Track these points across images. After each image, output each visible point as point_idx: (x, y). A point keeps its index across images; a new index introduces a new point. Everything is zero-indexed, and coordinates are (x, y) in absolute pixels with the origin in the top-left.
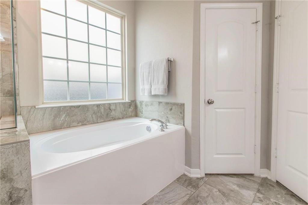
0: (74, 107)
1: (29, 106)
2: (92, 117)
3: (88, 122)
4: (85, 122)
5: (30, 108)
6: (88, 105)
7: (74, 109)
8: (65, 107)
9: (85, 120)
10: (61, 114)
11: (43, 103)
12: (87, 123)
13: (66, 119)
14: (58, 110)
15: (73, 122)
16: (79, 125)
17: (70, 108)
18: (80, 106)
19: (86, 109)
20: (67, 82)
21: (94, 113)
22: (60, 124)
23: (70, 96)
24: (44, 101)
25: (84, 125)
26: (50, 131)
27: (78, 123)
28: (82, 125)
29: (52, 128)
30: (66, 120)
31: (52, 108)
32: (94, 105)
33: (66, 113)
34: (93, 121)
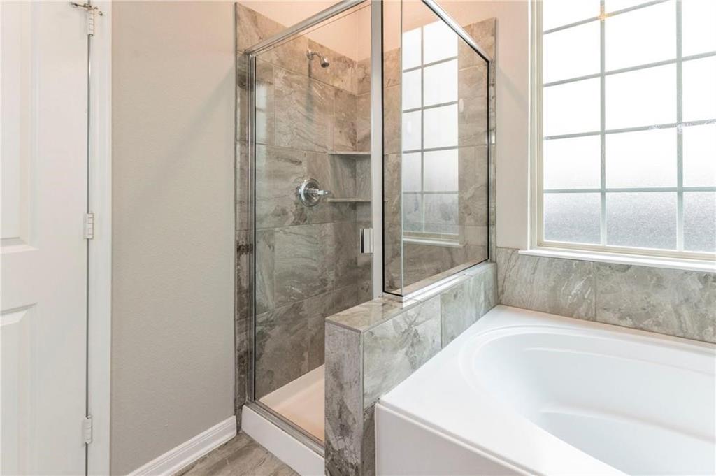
0: (610, 266)
1: (509, 248)
2: (679, 316)
3: (658, 324)
4: (646, 322)
5: (510, 251)
6: (660, 269)
7: (608, 272)
8: (583, 262)
9: (648, 316)
10: (571, 278)
11: (540, 244)
12: (655, 329)
13: (586, 296)
14: (566, 267)
15: (605, 309)
16: (623, 323)
17: (598, 269)
18: (629, 267)
19: (652, 278)
20: (599, 194)
21: (687, 300)
22: (568, 304)
23: (609, 232)
24: (545, 240)
25: (641, 329)
26: (545, 312)
27: (621, 318)
28: (636, 328)
29: (550, 307)
30: (584, 299)
31: (552, 259)
32: (687, 273)
33: (585, 279)
34: (681, 327)
